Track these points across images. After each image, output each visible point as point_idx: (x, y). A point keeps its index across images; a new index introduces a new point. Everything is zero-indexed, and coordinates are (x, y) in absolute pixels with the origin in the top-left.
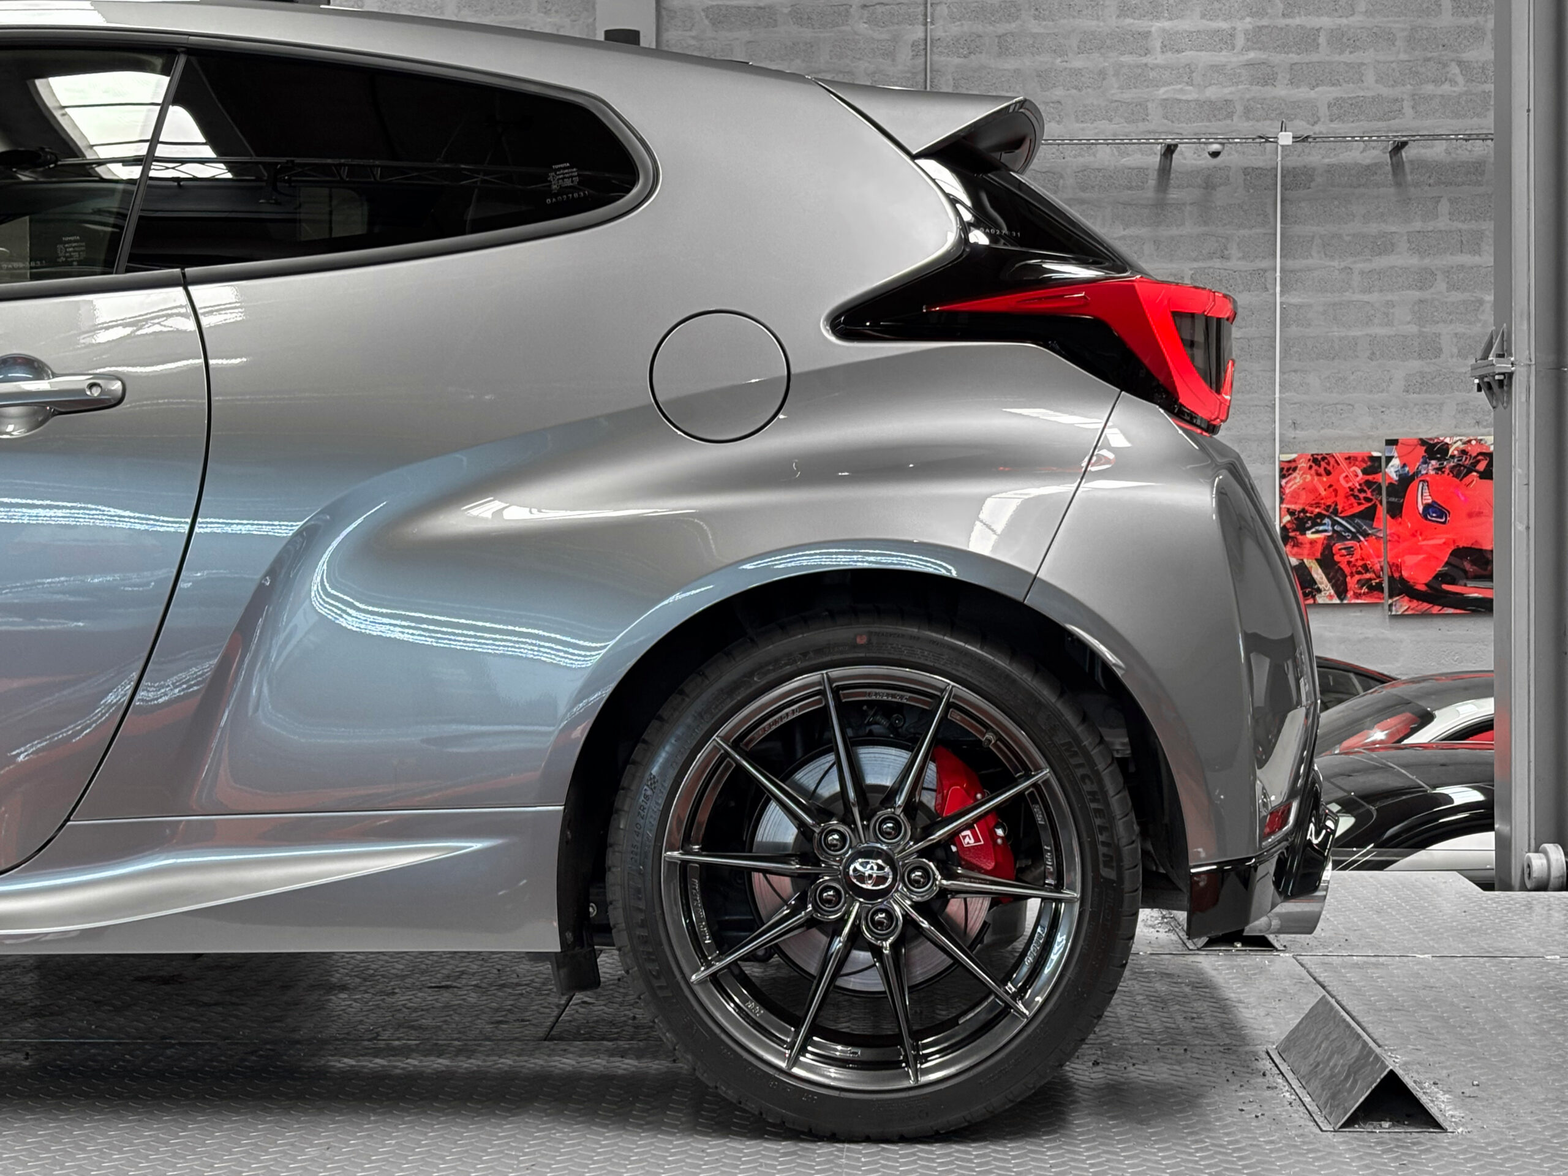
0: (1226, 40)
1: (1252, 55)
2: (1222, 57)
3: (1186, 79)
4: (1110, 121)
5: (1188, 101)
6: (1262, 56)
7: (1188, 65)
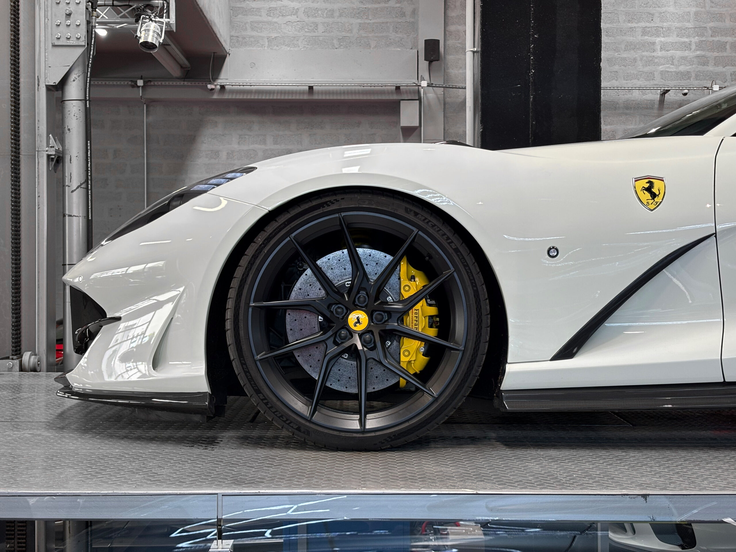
0: (687, 46)
1: (698, 53)
2: (687, 53)
3: (671, 62)
4: (638, 80)
5: (671, 72)
6: (703, 53)
7: (672, 57)
